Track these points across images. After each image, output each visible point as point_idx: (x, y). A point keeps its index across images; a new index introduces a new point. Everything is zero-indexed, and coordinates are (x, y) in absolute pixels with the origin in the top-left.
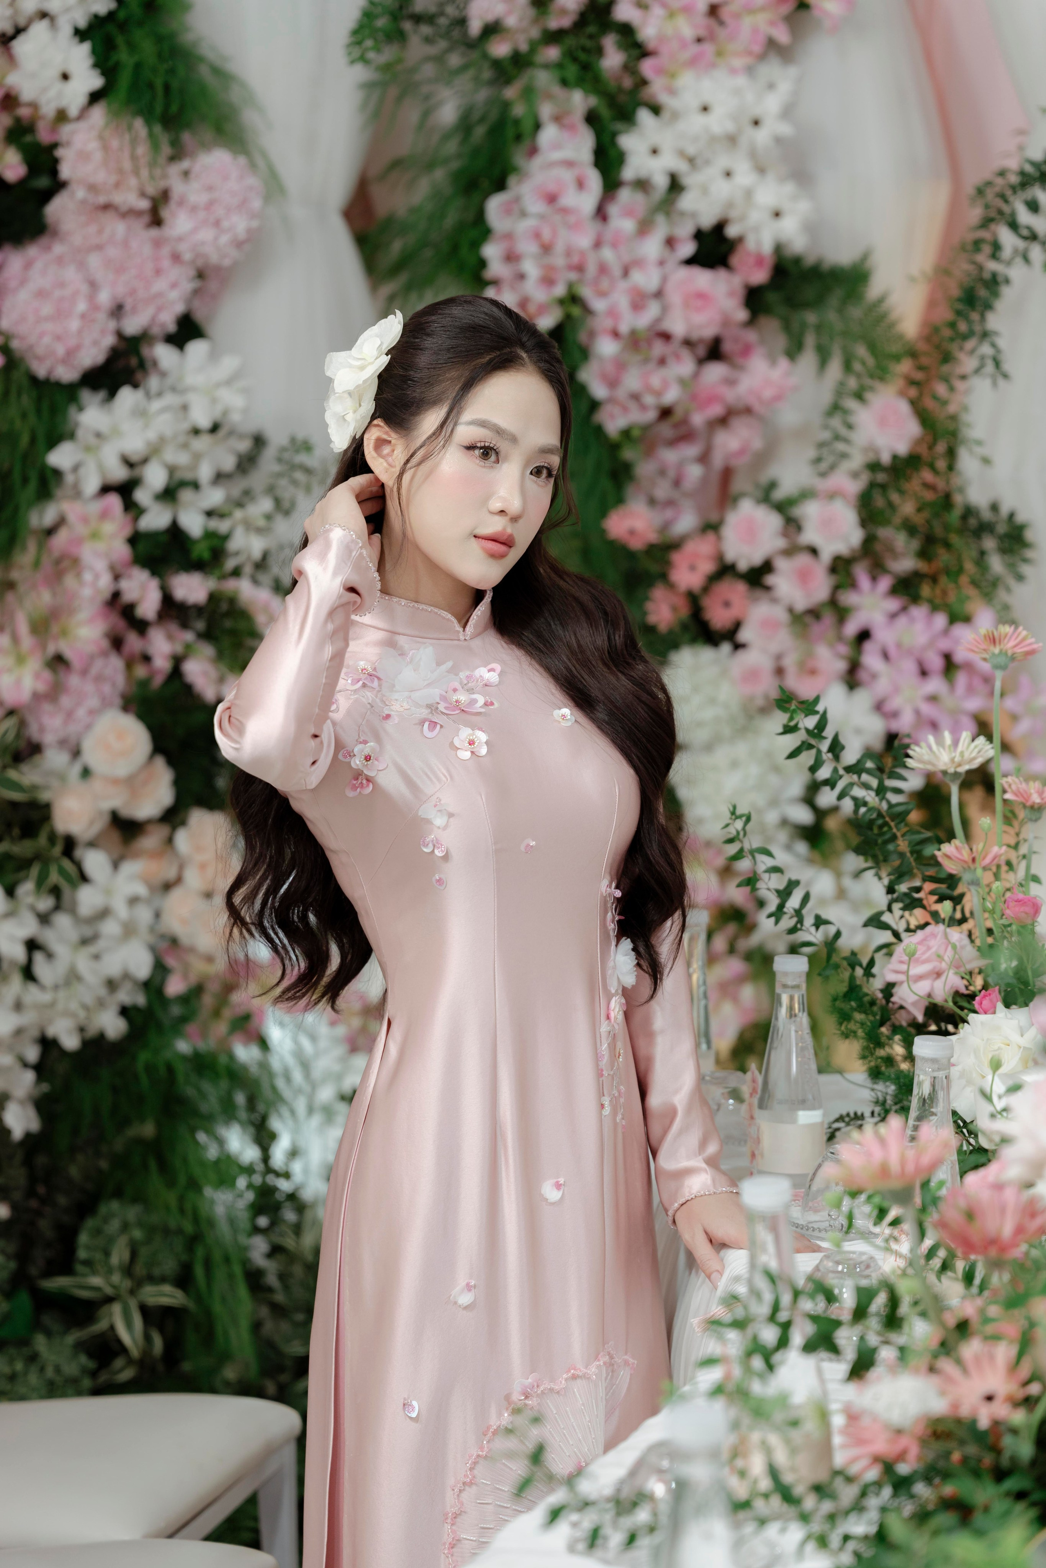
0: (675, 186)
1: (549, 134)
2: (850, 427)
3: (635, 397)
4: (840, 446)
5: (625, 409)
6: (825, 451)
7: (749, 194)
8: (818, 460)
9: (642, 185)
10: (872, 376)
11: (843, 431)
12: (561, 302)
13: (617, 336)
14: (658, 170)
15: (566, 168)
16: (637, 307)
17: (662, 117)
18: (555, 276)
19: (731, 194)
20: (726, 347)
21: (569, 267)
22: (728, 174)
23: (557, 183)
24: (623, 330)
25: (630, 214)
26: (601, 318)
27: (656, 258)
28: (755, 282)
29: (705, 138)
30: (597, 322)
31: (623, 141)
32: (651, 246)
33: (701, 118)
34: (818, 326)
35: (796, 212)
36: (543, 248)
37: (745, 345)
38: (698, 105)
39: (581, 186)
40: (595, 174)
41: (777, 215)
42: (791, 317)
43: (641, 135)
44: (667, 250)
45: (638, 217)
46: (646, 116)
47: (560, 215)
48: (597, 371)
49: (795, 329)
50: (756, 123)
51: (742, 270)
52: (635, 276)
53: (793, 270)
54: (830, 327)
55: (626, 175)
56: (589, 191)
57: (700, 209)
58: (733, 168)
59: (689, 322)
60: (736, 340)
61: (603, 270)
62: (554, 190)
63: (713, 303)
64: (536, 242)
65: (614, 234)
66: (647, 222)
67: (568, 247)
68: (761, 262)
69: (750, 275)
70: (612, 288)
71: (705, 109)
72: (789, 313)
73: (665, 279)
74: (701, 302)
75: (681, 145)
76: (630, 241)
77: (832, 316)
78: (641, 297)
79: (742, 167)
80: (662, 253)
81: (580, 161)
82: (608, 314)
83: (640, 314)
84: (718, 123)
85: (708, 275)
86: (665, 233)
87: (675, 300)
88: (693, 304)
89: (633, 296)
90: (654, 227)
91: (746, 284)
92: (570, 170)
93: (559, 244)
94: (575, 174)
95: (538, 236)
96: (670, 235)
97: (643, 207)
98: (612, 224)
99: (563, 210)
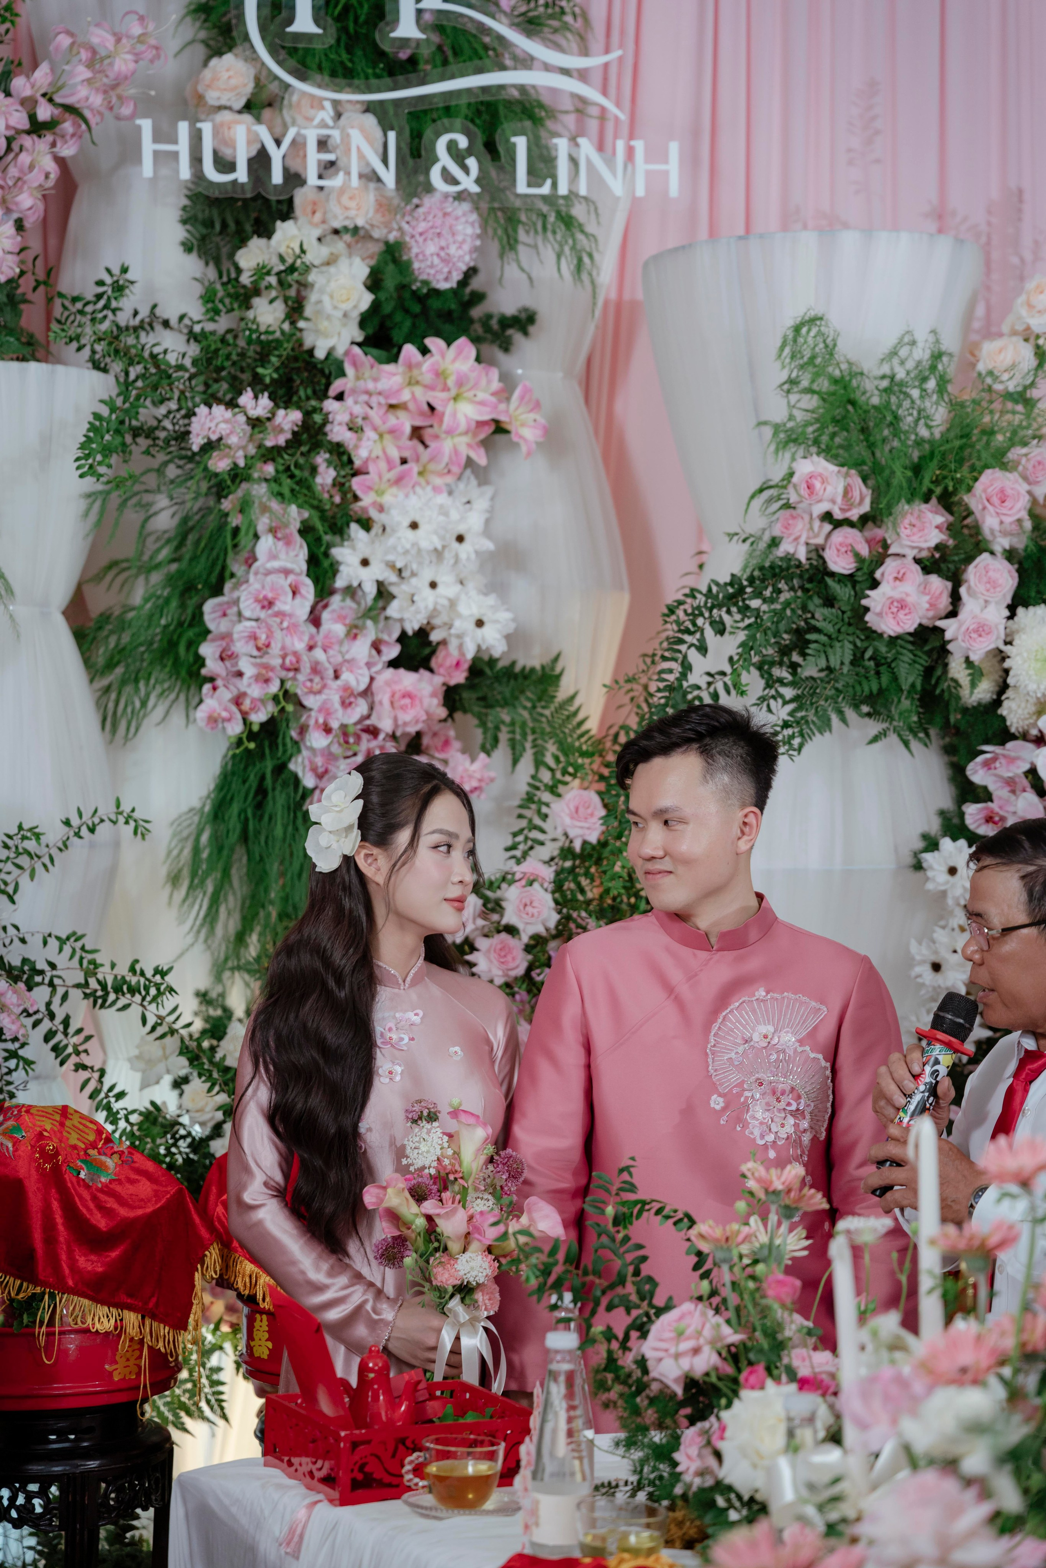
0: (383, 593)
1: (265, 544)
2: (545, 817)
4: (535, 834)
6: (520, 838)
7: (453, 603)
8: (513, 847)
9: (351, 591)
10: (565, 772)
11: (537, 821)
12: (275, 699)
13: (328, 730)
14: (368, 579)
15: (282, 576)
16: (346, 704)
17: (373, 532)
18: (271, 674)
19: (436, 603)
20: (426, 741)
21: (283, 667)
22: (433, 585)
23: (272, 589)
24: (335, 725)
25: (341, 618)
26: (313, 714)
27: (365, 660)
28: (453, 682)
29: (414, 551)
30: (309, 717)
31: (338, 553)
32: (361, 649)
33: (410, 534)
34: (513, 723)
35: (497, 621)
36: (259, 649)
37: (443, 739)
38: (406, 522)
39: (294, 593)
40: (309, 582)
41: (480, 623)
42: (486, 715)
43: (353, 548)
44: (374, 652)
45: (348, 621)
46: (355, 529)
47: (278, 620)
48: (307, 762)
49: (490, 725)
50: (460, 539)
51: (442, 671)
52: (346, 676)
53: (488, 671)
54: (524, 724)
55: (340, 583)
56: (303, 597)
57: (406, 616)
58: (438, 580)
59: (395, 719)
60: (435, 734)
61: (316, 669)
62: (270, 595)
63: (417, 702)
64: (252, 643)
65: (326, 637)
66: (356, 627)
67: (283, 648)
68: (458, 664)
69: (451, 676)
70: (324, 686)
71: (414, 526)
72: (484, 710)
73: (372, 679)
74: (407, 701)
75: (391, 557)
76: (341, 643)
77: (525, 714)
78: (352, 694)
79: (446, 579)
80: (370, 656)
81: (298, 570)
82: (320, 710)
83: (349, 710)
84: (426, 538)
85: (414, 676)
86: (373, 637)
87: (384, 699)
88: (401, 703)
89: (342, 693)
90: (365, 631)
91: (443, 683)
92: (286, 578)
93: (276, 645)
94: (291, 582)
95: (255, 637)
96: (377, 639)
97: (350, 613)
98: (324, 628)
99: (278, 614)
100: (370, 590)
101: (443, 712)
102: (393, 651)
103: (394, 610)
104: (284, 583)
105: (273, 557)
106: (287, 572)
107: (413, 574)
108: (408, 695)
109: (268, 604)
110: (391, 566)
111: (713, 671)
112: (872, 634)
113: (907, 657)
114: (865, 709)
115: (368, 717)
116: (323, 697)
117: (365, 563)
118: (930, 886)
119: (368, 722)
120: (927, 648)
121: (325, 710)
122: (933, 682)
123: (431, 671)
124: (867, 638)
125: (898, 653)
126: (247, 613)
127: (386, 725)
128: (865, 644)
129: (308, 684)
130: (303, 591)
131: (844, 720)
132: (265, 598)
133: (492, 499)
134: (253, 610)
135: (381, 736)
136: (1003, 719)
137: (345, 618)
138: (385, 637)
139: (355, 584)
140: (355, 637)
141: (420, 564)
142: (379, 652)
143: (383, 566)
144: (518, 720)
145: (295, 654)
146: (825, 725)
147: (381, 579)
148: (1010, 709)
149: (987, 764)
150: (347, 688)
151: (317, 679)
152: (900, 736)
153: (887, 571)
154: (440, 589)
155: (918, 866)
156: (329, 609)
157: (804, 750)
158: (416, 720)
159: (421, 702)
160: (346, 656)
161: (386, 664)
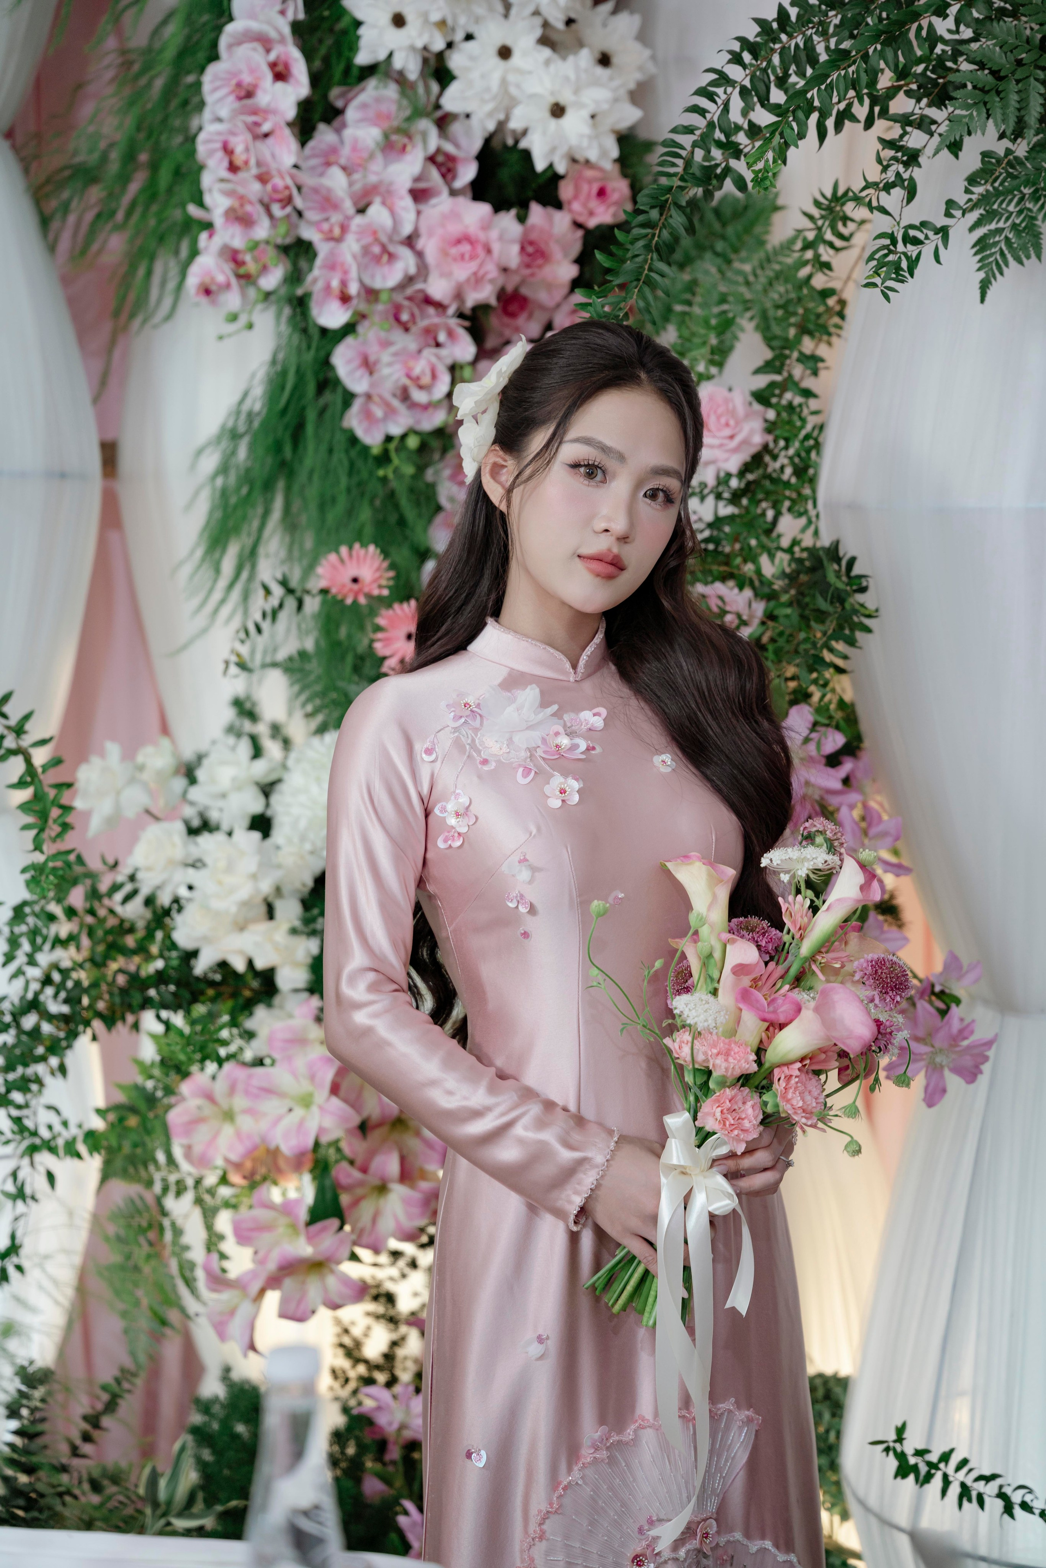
3: (403, 393)
5: (391, 411)
9: (385, 70)
13: (345, 299)
14: (403, 49)
15: (258, 46)
16: (375, 256)
18: (248, 208)
19: (505, 85)
22: (504, 52)
23: (251, 71)
24: (353, 289)
25: (379, 118)
26: (318, 272)
27: (408, 184)
28: (592, 223)
30: (315, 281)
31: (355, 6)
32: (408, 166)
36: (232, 168)
39: (280, 74)
40: (297, 55)
45: (392, 123)
47: (251, 119)
51: (576, 206)
52: (377, 213)
55: (362, 58)
56: (298, 82)
57: (470, 110)
58: (511, 43)
59: (450, 277)
61: (329, 202)
62: (247, 79)
63: (480, 251)
65: (354, 149)
66: (399, 130)
67: (263, 163)
68: (601, 193)
69: (591, 213)
70: (344, 228)
73: (419, 213)
74: (466, 248)
75: (422, 7)
76: (372, 156)
78: (377, 240)
79: (524, 43)
81: (277, 36)
82: (332, 266)
83: (384, 267)
85: (484, 209)
86: (432, 148)
87: (429, 246)
88: (454, 251)
89: (368, 239)
90: (418, 139)
91: (578, 225)
92: (268, 51)
93: (253, 162)
94: (272, 57)
95: (228, 150)
96: (439, 151)
97: (393, 108)
98: (348, 133)
99: (255, 112)
100: (407, 64)
101: (567, 272)
102: (469, 172)
104: (260, 60)
105: (252, 16)
106: (266, 41)
107: (469, 36)
108: (465, 238)
109: (243, 94)
110: (426, 18)
115: (423, 279)
116: (343, 245)
117: (399, 21)
119: (420, 286)
121: (336, 263)
123: (558, 205)
126: (220, 112)
127: (440, 289)
129: (324, 226)
130: (294, 71)
132: (240, 85)
134: (228, 105)
135: (448, 310)
137: (388, 117)
138: (449, 148)
139: (383, 58)
140: (402, 150)
141: (478, 17)
142: (447, 172)
143: (418, 23)
145: (280, 175)
147: (423, 47)
150: (374, 232)
151: (335, 218)
154: (515, 61)
156: (356, 104)
157: (990, 295)
158: (477, 280)
159: (489, 251)
160: (373, 179)
161: (453, 193)
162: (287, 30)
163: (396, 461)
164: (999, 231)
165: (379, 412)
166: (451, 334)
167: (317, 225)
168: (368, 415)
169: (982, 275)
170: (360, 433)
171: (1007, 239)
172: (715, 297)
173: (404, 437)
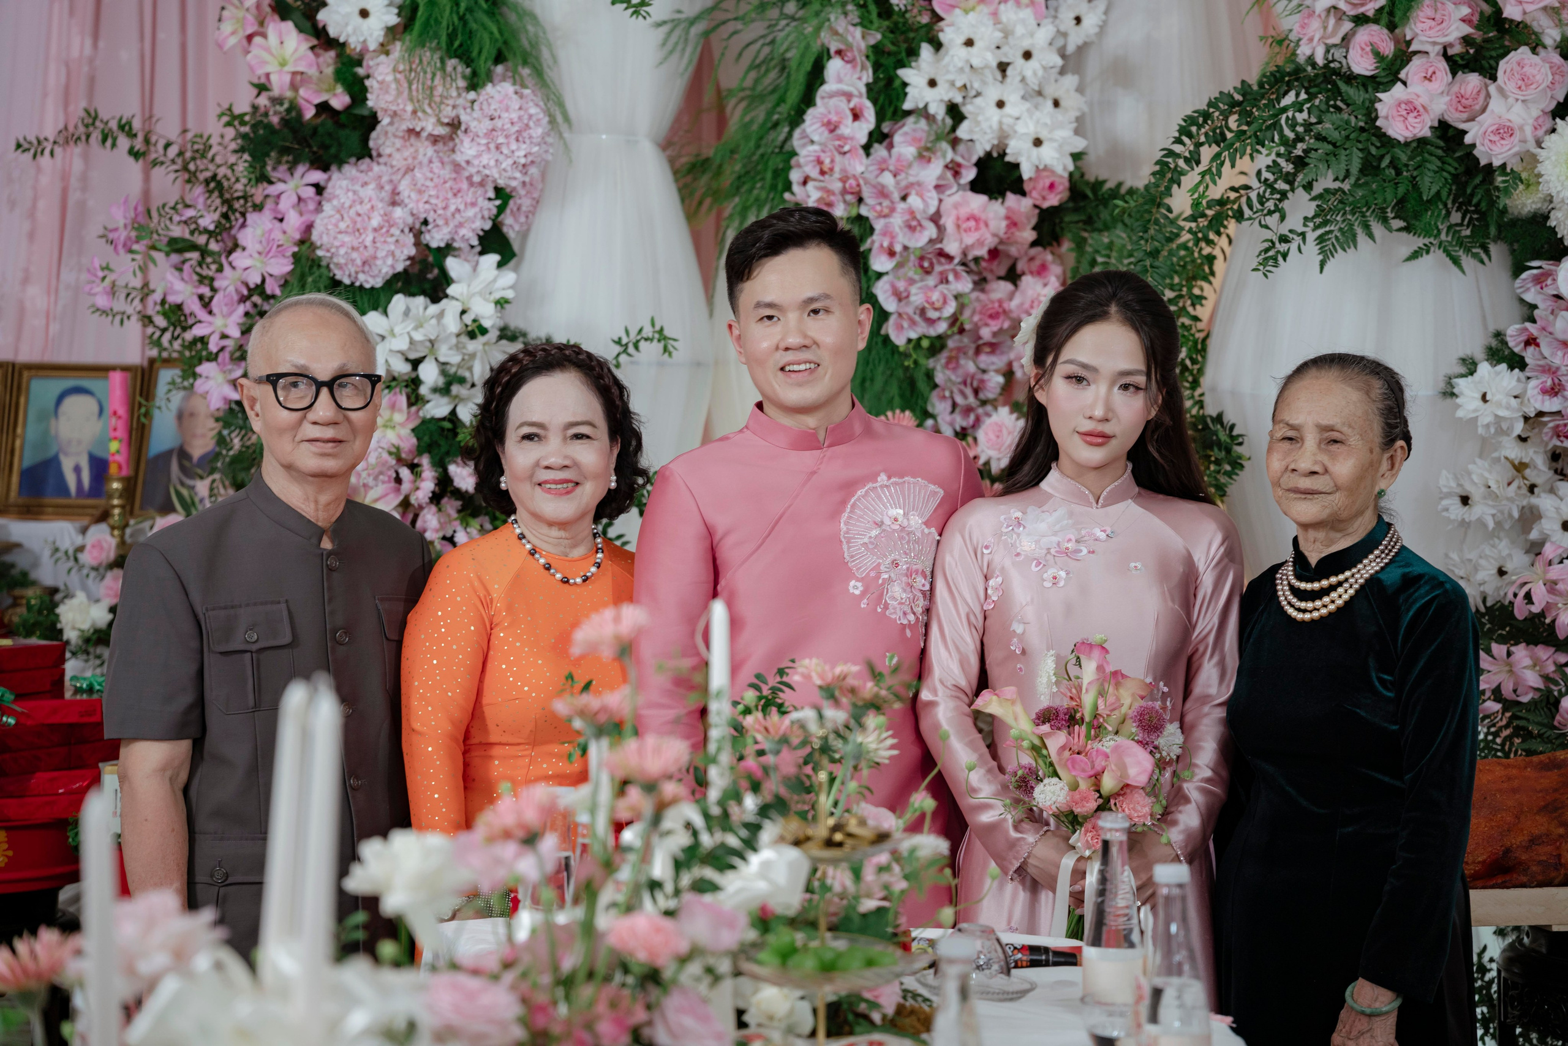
0: (954, 114)
1: (834, 67)
3: (922, 312)
5: (913, 323)
7: (1016, 122)
9: (924, 114)
13: (892, 253)
14: (935, 101)
15: (843, 99)
16: (912, 227)
17: (942, 51)
18: (832, 198)
19: (1000, 123)
20: (1021, 266)
21: (844, 192)
22: (1000, 104)
23: (837, 113)
24: (898, 248)
25: (915, 140)
26: (875, 237)
27: (934, 183)
28: (1046, 205)
29: (967, 69)
30: (873, 242)
31: (904, 74)
32: (933, 172)
33: (964, 52)
34: (1110, 246)
35: (1052, 140)
36: (822, 173)
37: (1037, 262)
38: (962, 39)
39: (856, 116)
40: (868, 104)
41: (1038, 142)
42: (1085, 240)
43: (918, 68)
44: (949, 175)
45: (923, 144)
46: (926, 50)
47: (837, 143)
48: (887, 287)
49: (1089, 249)
50: (1027, 55)
51: (1035, 194)
52: (914, 201)
53: (1090, 194)
54: (1124, 246)
55: (907, 106)
56: (867, 121)
57: (974, 137)
58: (1005, 99)
59: (961, 241)
60: (1032, 259)
61: (882, 193)
62: (834, 118)
63: (982, 225)
64: (817, 170)
65: (898, 160)
66: (927, 149)
67: (843, 170)
68: (1052, 186)
69: (1044, 198)
70: (892, 210)
71: (969, 43)
72: (1086, 235)
73: (941, 201)
74: (972, 223)
75: (950, 77)
76: (910, 165)
77: (1124, 235)
78: (915, 218)
79: (1013, 98)
80: (940, 178)
81: (855, 92)
82: (884, 234)
83: (917, 234)
84: (984, 56)
85: (982, 199)
86: (948, 159)
87: (948, 222)
88: (964, 226)
89: (907, 217)
90: (939, 154)
91: (1036, 206)
92: (849, 101)
93: (837, 169)
94: (852, 105)
95: (819, 162)
96: (952, 161)
97: (924, 135)
98: (895, 151)
99: (840, 138)
100: (938, 110)
101: (1029, 235)
102: (970, 174)
103: (963, 132)
104: (844, 107)
105: (840, 80)
106: (849, 96)
107: (978, 94)
108: (972, 217)
109: (832, 128)
110: (952, 84)
111: (1237, 185)
112: (1387, 141)
113: (1434, 164)
114: (1398, 223)
115: (941, 241)
116: (892, 220)
117: (932, 83)
118: (1460, 413)
119: (939, 246)
120: (1458, 154)
121: (887, 232)
122: (1469, 191)
123: (1023, 194)
124: (1383, 146)
125: (1425, 161)
126: (816, 138)
127: (952, 247)
128: (1383, 151)
129: (878, 208)
130: (866, 114)
131: (1371, 236)
132: (829, 123)
133: (1106, 13)
134: (821, 134)
135: (956, 261)
136: (1553, 230)
137: (920, 140)
138: (959, 159)
139: (921, 105)
140: (929, 161)
141: (984, 83)
142: (956, 174)
143: (947, 86)
144: (1118, 242)
145: (854, 177)
146: (1349, 240)
147: (946, 99)
148: (1557, 219)
149: (1539, 280)
150: (912, 213)
151: (886, 203)
152: (1446, 251)
153: (1412, 71)
154: (1007, 109)
155: (1449, 393)
156: (900, 132)
157: (1326, 268)
158: (980, 243)
159: (987, 225)
160: (912, 179)
161: (961, 187)
162: (864, 90)
163: (914, 356)
164: (1331, 232)
165: (905, 324)
166: (957, 276)
167: (873, 208)
168: (900, 328)
169: (1321, 257)
170: (893, 337)
171: (1336, 237)
172: (1125, 253)
173: (920, 339)
